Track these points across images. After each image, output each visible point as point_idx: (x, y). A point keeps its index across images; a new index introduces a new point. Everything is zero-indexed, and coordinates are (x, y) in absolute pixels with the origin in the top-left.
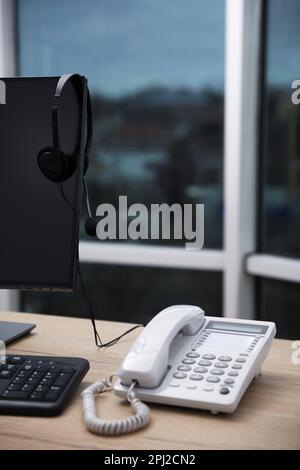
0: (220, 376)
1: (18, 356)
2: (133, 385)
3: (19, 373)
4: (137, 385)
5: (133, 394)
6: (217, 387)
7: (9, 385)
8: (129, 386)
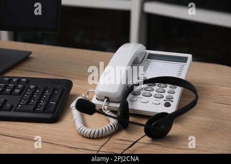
0: (163, 94)
1: (24, 78)
2: (106, 100)
3: (26, 91)
4: (109, 101)
5: (106, 107)
6: (162, 101)
7: (21, 101)
8: (104, 101)
